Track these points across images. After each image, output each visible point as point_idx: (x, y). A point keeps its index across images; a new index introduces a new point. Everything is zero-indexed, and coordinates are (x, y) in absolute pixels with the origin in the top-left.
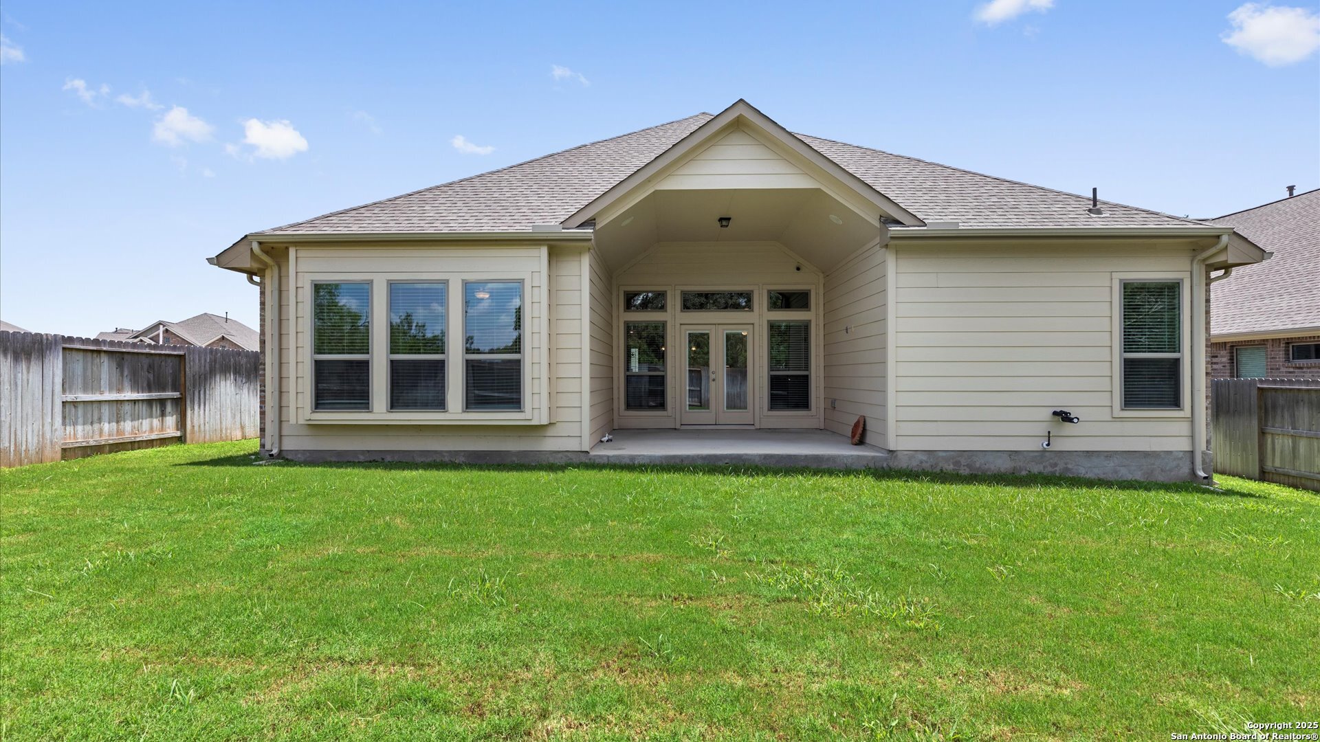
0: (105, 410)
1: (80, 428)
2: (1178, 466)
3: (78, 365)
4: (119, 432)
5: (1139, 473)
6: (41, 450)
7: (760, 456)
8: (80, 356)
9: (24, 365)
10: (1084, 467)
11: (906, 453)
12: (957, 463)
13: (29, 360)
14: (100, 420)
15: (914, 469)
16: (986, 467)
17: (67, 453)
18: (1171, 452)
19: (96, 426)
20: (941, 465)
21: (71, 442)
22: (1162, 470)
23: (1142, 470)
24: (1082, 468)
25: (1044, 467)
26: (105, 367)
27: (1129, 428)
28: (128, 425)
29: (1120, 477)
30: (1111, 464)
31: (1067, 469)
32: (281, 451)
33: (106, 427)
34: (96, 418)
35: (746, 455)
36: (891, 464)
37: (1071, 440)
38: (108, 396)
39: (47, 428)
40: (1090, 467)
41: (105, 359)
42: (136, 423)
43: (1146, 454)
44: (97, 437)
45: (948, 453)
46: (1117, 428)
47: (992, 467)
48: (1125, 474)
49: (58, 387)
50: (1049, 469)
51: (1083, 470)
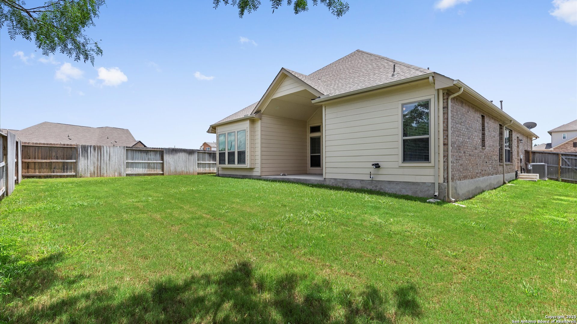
0: (207, 165)
1: (202, 169)
2: (428, 190)
3: (201, 155)
4: (210, 170)
5: (411, 192)
6: (193, 173)
7: (293, 178)
8: (201, 154)
9: (190, 155)
10: (388, 188)
11: (328, 179)
12: (343, 184)
13: (191, 155)
14: (206, 167)
15: (331, 185)
16: (353, 186)
17: (199, 174)
18: (425, 183)
19: (205, 168)
20: (338, 184)
21: (200, 172)
22: (421, 191)
23: (412, 191)
24: (386, 188)
25: (373, 187)
26: (207, 156)
27: (406, 171)
28: (212, 169)
29: (403, 193)
30: (398, 187)
31: (381, 189)
32: (218, 174)
33: (207, 169)
34: (205, 167)
35: (290, 178)
36: (324, 183)
37: (383, 176)
38: (207, 162)
39: (195, 168)
40: (390, 188)
41: (206, 154)
42: (213, 168)
43: (413, 183)
44: (205, 171)
45: (341, 180)
46: (401, 171)
47: (355, 186)
48: (404, 192)
49: (197, 160)
50: (374, 188)
51: (388, 189)
